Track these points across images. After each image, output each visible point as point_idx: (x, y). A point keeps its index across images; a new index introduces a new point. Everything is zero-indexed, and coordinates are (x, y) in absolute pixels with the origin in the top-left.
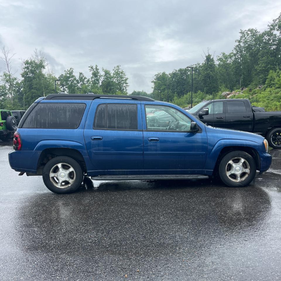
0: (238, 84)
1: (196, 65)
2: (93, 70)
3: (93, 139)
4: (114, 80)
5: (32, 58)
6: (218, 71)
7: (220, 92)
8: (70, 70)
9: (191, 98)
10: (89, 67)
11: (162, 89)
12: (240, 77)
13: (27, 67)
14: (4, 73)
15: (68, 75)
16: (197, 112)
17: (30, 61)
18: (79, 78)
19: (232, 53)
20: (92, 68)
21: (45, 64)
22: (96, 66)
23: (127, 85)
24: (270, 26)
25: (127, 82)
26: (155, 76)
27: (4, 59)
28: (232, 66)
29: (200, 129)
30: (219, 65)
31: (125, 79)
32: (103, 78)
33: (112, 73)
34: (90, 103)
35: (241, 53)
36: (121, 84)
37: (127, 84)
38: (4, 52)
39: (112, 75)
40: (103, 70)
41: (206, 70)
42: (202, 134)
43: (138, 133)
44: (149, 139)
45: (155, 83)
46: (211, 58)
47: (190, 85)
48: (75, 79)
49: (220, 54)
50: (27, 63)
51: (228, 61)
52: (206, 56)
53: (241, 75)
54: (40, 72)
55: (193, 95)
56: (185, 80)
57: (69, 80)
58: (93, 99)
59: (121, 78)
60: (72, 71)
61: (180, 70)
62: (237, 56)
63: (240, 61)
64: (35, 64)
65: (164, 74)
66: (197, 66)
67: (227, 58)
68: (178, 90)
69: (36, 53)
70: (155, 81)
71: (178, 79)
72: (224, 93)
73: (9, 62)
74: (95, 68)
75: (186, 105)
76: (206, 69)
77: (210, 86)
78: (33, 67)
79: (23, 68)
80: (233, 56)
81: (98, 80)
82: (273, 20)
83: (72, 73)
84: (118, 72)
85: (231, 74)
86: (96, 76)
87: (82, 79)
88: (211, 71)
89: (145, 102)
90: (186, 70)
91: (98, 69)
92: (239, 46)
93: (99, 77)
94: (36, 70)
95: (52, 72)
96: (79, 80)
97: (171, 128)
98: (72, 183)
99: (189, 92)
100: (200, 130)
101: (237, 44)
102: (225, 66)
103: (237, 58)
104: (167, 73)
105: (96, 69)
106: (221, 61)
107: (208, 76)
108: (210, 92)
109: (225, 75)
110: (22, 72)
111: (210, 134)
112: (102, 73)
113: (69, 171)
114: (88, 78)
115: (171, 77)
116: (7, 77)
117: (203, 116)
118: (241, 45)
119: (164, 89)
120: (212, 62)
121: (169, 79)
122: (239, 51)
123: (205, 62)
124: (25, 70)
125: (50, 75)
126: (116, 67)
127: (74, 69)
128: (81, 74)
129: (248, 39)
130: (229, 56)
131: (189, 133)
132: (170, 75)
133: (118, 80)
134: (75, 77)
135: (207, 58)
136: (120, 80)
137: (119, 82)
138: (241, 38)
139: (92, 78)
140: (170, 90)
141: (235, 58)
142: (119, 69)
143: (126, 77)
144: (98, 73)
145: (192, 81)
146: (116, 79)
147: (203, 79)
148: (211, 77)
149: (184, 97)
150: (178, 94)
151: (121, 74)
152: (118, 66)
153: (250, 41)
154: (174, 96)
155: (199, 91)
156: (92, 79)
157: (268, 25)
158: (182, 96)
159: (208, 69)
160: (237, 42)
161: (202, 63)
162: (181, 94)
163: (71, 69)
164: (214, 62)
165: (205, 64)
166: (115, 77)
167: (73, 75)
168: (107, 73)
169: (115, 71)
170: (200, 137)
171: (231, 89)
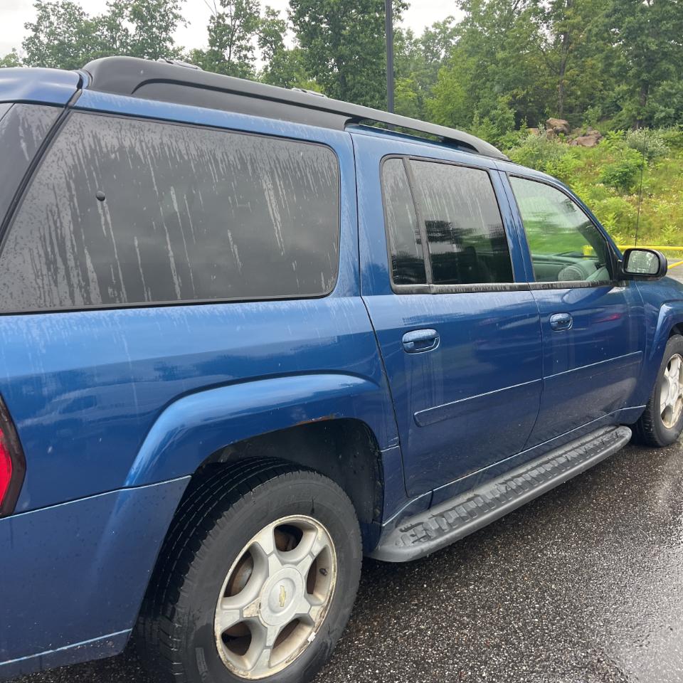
3: (410, 345)
24: (111, 6)
42: (631, 289)
44: (551, 320)
92: (37, 41)
98: (319, 622)
101: (31, 33)
113: (311, 553)
118: (40, 39)
129: (59, 28)
138: (39, 19)
153: (65, 32)
157: (108, 2)
160: (30, 30)
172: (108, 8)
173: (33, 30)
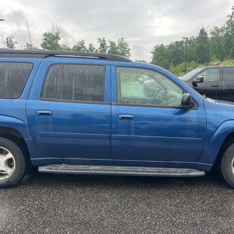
0: (228, 55)
1: (190, 38)
2: (101, 42)
3: (38, 114)
4: (119, 51)
5: (49, 31)
6: (210, 43)
7: (212, 62)
8: (82, 42)
9: (185, 67)
10: (98, 39)
11: (160, 59)
12: (231, 48)
13: (46, 38)
14: (27, 43)
15: (80, 46)
16: (191, 79)
17: (48, 34)
18: (89, 48)
19: (224, 27)
20: (100, 40)
21: (60, 36)
22: (104, 38)
23: (129, 55)
25: (130, 52)
26: (154, 47)
27: (27, 31)
28: (224, 38)
29: (195, 103)
30: (211, 38)
31: (127, 49)
32: (109, 48)
33: (117, 44)
34: (39, 63)
35: (232, 27)
36: (124, 54)
37: (129, 53)
38: (27, 25)
39: (117, 46)
40: (109, 42)
41: (200, 43)
42: (198, 111)
43: (104, 107)
44: (119, 116)
45: (154, 53)
46: (205, 31)
47: (184, 56)
48: (86, 49)
49: (213, 28)
50: (45, 35)
51: (220, 34)
52: (200, 30)
53: (231, 47)
54: (57, 43)
55: (187, 65)
56: (180, 51)
57: (81, 50)
58: (45, 58)
59: (125, 48)
60: (84, 42)
61: (177, 43)
62: (229, 30)
63: (230, 34)
64: (52, 36)
65: (162, 45)
66: (192, 39)
67: (219, 32)
68: (174, 60)
69: (53, 27)
70: (154, 51)
71: (174, 51)
72: (215, 63)
73: (31, 34)
74: (102, 40)
75: (180, 73)
76: (200, 41)
77: (203, 57)
78: (50, 38)
79: (43, 40)
80: (224, 30)
81: (105, 50)
83: (83, 44)
84: (122, 43)
85: (222, 46)
86: (103, 47)
87: (91, 49)
88: (204, 43)
89: (116, 63)
90: (182, 42)
91: (105, 41)
92: (231, 21)
93: (105, 48)
94: (53, 41)
95: (67, 43)
96: (89, 50)
97: (156, 98)
98: (10, 175)
99: (184, 61)
100: (196, 105)
101: (229, 18)
102: (217, 39)
103: (228, 32)
104: (165, 45)
105: (104, 41)
106: (213, 34)
107: (201, 48)
108: (202, 62)
109: (216, 46)
110: (42, 42)
111: (211, 112)
112: (108, 44)
113: (6, 157)
114: (96, 49)
115: (168, 49)
116: (29, 47)
117: (197, 84)
118: (233, 20)
119: (162, 58)
120: (206, 35)
121: (167, 50)
122: (230, 25)
123: (199, 36)
124: (45, 41)
125: (65, 46)
126: (120, 39)
127: (85, 41)
128: (91, 45)
130: (221, 30)
131: (179, 110)
132: (168, 47)
133: (122, 50)
134: (86, 48)
135: (201, 32)
136: (123, 51)
137: (123, 52)
138: (233, 13)
139: (100, 48)
140: (167, 60)
141: (227, 32)
142: (123, 41)
143: (128, 48)
144: (105, 44)
145: (187, 52)
146: (120, 49)
147: (197, 51)
148: (203, 49)
149: (179, 66)
150: (174, 64)
151: (124, 45)
152: (122, 39)
154: (170, 65)
155: (193, 61)
156: (99, 50)
158: (177, 65)
159: (202, 41)
160: (229, 17)
161: (196, 36)
162: (176, 63)
163: (82, 40)
164: (207, 35)
165: (199, 37)
166: (119, 48)
167: (84, 45)
168: (112, 44)
169: (119, 43)
170: (195, 116)
171: (221, 59)
173: (230, 17)
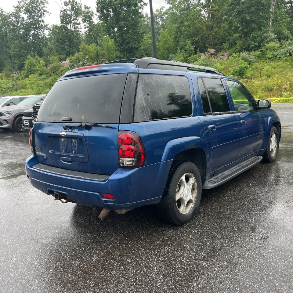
44: (241, 122)
82: (18, 2)
98: (194, 202)
113: (192, 183)
172: (14, 8)
